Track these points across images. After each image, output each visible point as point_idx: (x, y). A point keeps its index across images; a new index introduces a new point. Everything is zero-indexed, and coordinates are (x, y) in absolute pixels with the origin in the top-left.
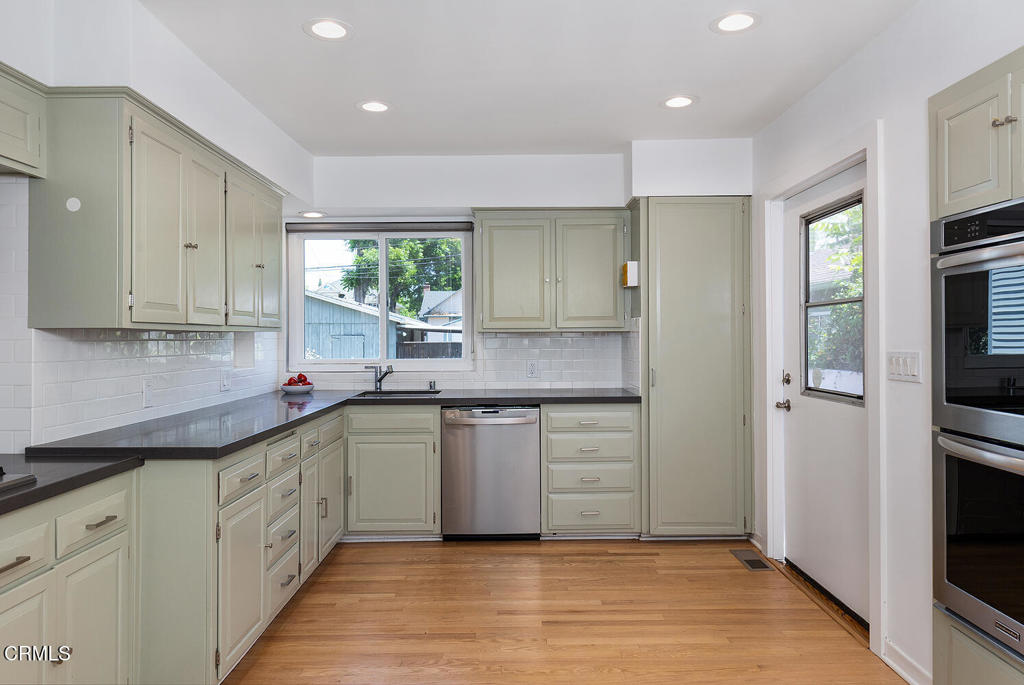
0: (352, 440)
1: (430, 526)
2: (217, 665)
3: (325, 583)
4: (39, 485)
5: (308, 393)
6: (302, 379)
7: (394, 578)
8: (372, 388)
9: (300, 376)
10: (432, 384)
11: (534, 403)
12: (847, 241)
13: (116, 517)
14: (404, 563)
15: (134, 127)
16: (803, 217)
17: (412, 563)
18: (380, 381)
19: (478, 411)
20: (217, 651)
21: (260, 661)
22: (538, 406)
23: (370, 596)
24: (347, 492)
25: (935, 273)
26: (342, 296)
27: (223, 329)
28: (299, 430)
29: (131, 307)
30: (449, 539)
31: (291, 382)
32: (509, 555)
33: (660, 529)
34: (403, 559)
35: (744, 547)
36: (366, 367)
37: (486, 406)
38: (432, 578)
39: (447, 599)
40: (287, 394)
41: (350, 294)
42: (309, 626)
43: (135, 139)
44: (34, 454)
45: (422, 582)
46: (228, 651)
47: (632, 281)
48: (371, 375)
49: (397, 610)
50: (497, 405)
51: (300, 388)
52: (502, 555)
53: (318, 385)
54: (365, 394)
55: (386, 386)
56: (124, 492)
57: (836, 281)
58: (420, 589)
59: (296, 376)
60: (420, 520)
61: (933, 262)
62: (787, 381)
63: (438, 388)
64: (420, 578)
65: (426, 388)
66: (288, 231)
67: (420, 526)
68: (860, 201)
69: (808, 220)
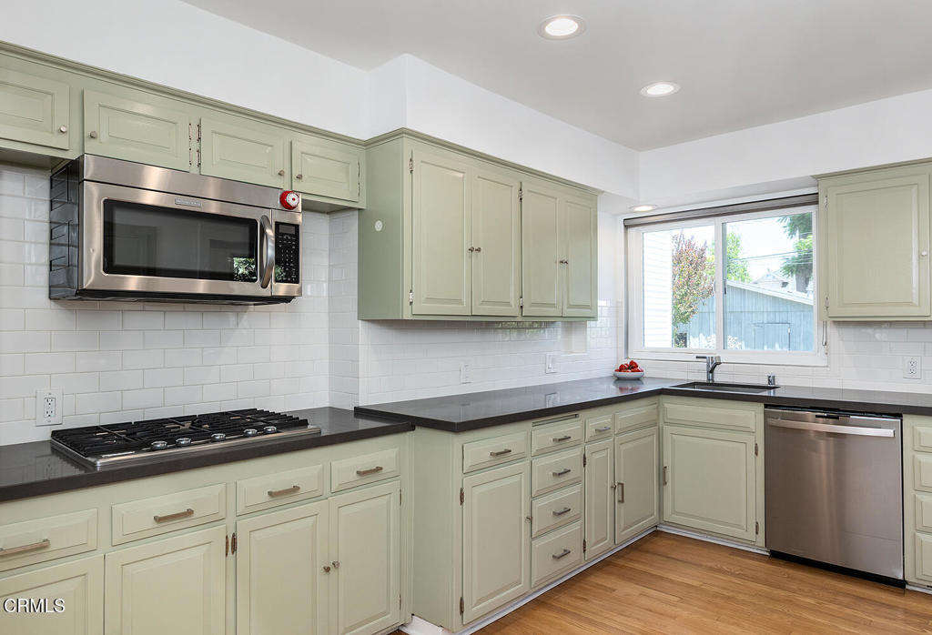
0: (667, 430)
1: (751, 535)
2: (462, 612)
3: (622, 567)
4: (322, 435)
5: (638, 379)
6: (633, 366)
7: (689, 581)
8: (704, 379)
9: (632, 363)
10: (771, 379)
11: (895, 412)
13: (381, 469)
14: (711, 569)
15: (414, 159)
17: (719, 571)
18: (712, 371)
19: (810, 414)
20: (462, 600)
21: (521, 621)
22: (899, 416)
23: (652, 592)
24: (662, 481)
26: (785, 284)
27: (519, 319)
28: (583, 414)
29: (411, 303)
30: (776, 556)
31: (622, 368)
32: (847, 595)
34: (709, 564)
36: (697, 357)
37: (825, 410)
38: (730, 594)
39: (733, 624)
40: (619, 379)
41: (792, 280)
42: (579, 604)
43: (414, 169)
44: (360, 412)
45: (716, 595)
46: (474, 602)
48: (703, 365)
49: (671, 617)
50: (838, 410)
51: (629, 374)
52: (838, 592)
53: (647, 373)
54: (693, 384)
55: (718, 378)
56: (397, 449)
58: (709, 602)
59: (628, 362)
60: (739, 526)
63: (777, 383)
64: (716, 589)
65: (765, 382)
66: (626, 227)
67: (739, 533)
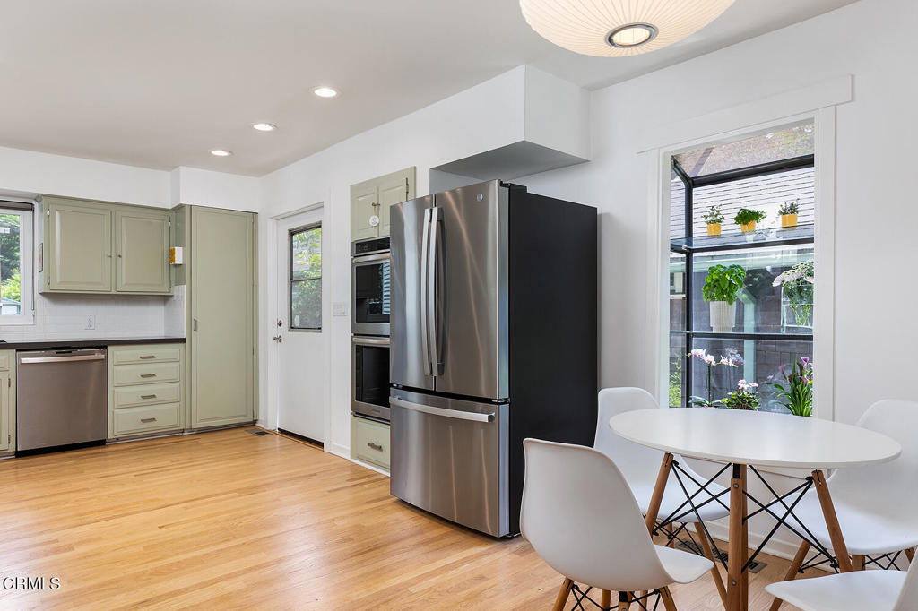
1: (5, 446)
11: (102, 345)
12: (307, 245)
16: (290, 231)
22: (105, 347)
25: (352, 265)
33: (197, 425)
35: (253, 428)
37: (59, 348)
47: (178, 259)
50: (70, 347)
57: (301, 270)
61: (352, 260)
62: (280, 325)
68: (320, 227)
69: (292, 233)
